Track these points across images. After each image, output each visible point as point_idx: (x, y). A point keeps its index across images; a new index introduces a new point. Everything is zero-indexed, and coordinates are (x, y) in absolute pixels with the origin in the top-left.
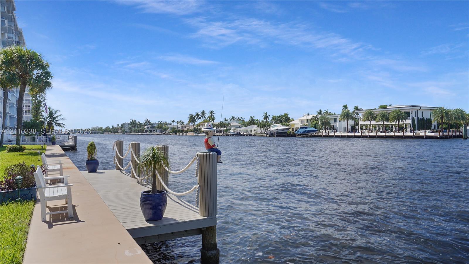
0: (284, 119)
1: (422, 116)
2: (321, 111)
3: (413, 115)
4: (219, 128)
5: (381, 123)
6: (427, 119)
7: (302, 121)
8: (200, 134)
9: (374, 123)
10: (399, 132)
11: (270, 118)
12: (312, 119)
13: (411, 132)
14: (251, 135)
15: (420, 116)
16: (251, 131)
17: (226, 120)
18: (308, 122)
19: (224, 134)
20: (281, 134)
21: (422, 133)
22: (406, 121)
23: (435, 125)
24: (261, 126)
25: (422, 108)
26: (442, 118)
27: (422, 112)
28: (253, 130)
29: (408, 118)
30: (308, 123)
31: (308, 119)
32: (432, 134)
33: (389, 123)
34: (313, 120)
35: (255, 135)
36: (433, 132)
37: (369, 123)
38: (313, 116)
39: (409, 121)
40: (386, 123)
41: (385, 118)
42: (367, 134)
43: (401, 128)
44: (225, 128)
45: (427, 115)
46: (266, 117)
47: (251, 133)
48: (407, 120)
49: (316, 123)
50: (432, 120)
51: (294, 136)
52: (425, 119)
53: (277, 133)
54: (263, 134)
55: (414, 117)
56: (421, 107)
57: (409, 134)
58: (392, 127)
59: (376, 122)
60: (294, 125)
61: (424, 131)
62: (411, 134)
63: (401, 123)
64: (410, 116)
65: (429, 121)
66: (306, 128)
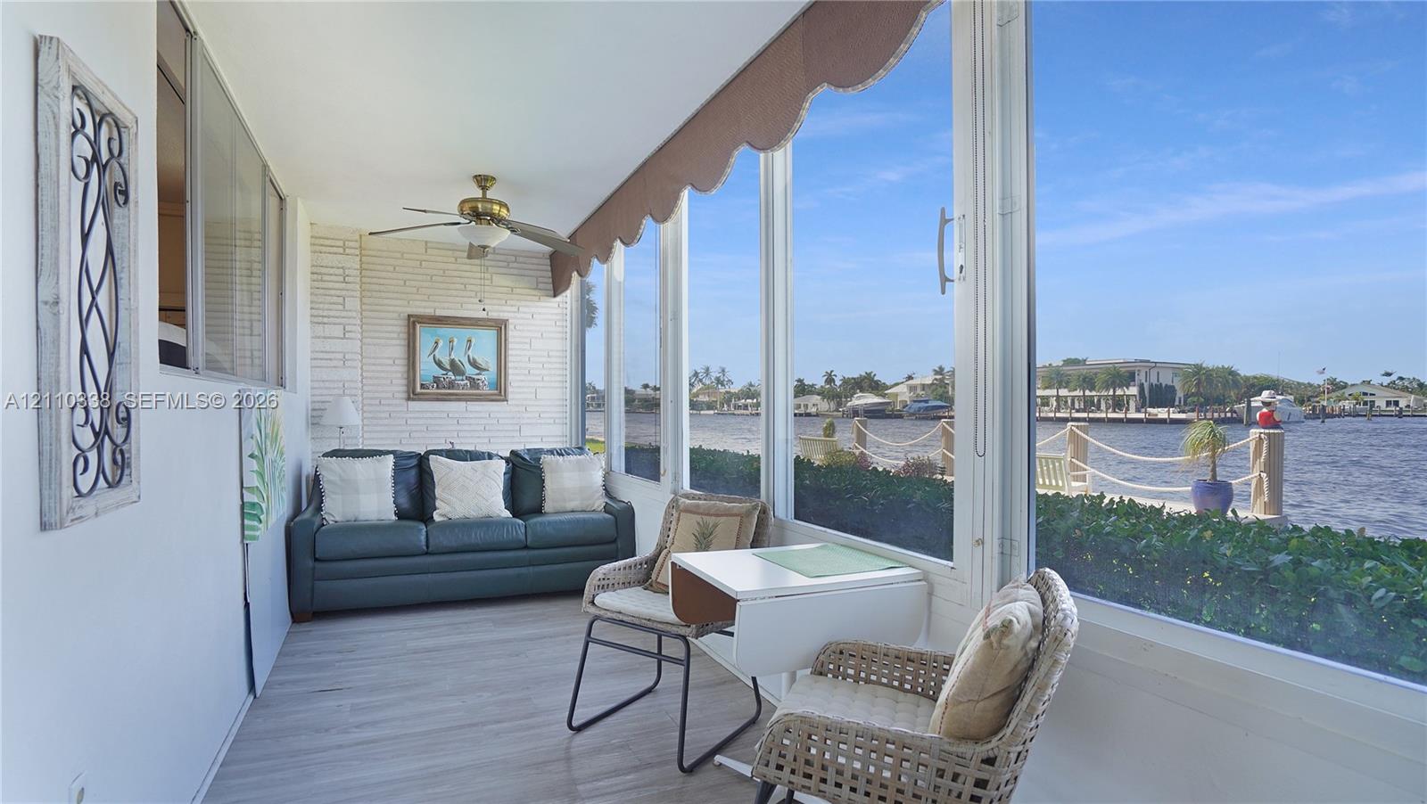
0: (868, 383)
1: (1158, 381)
2: (941, 369)
3: (1141, 378)
4: (739, 399)
5: (1078, 393)
6: (1166, 385)
7: (913, 388)
8: (702, 412)
9: (1063, 392)
10: (1114, 411)
11: (838, 383)
12: (932, 384)
13: (1138, 410)
14: (808, 415)
15: (1154, 381)
16: (806, 406)
17: (751, 385)
18: (923, 390)
19: (753, 412)
20: (874, 413)
21: (1162, 413)
22: (1127, 388)
23: (1180, 398)
24: (829, 398)
25: (1158, 365)
26: (1198, 385)
27: (1158, 373)
28: (810, 405)
29: (1132, 383)
30: (923, 392)
31: (924, 385)
32: (1183, 416)
33: (1094, 393)
34: (934, 387)
35: (817, 415)
36: (1184, 412)
37: (1054, 392)
38: (936, 379)
39: (1133, 390)
40: (1087, 393)
41: (1088, 382)
42: (1052, 415)
43: (1118, 404)
44: (755, 400)
45: (1166, 379)
46: (830, 380)
47: (808, 411)
48: (1131, 388)
49: (944, 392)
50: (1177, 388)
51: (901, 417)
52: (1164, 385)
53: (866, 412)
54: (836, 413)
55: (1143, 381)
56: (1156, 363)
57: (1133, 415)
58: (1099, 401)
59: (1070, 391)
60: (896, 395)
61: (1166, 409)
62: (1141, 416)
63: (1119, 392)
64: (1134, 381)
65: (1171, 389)
66: (926, 401)
